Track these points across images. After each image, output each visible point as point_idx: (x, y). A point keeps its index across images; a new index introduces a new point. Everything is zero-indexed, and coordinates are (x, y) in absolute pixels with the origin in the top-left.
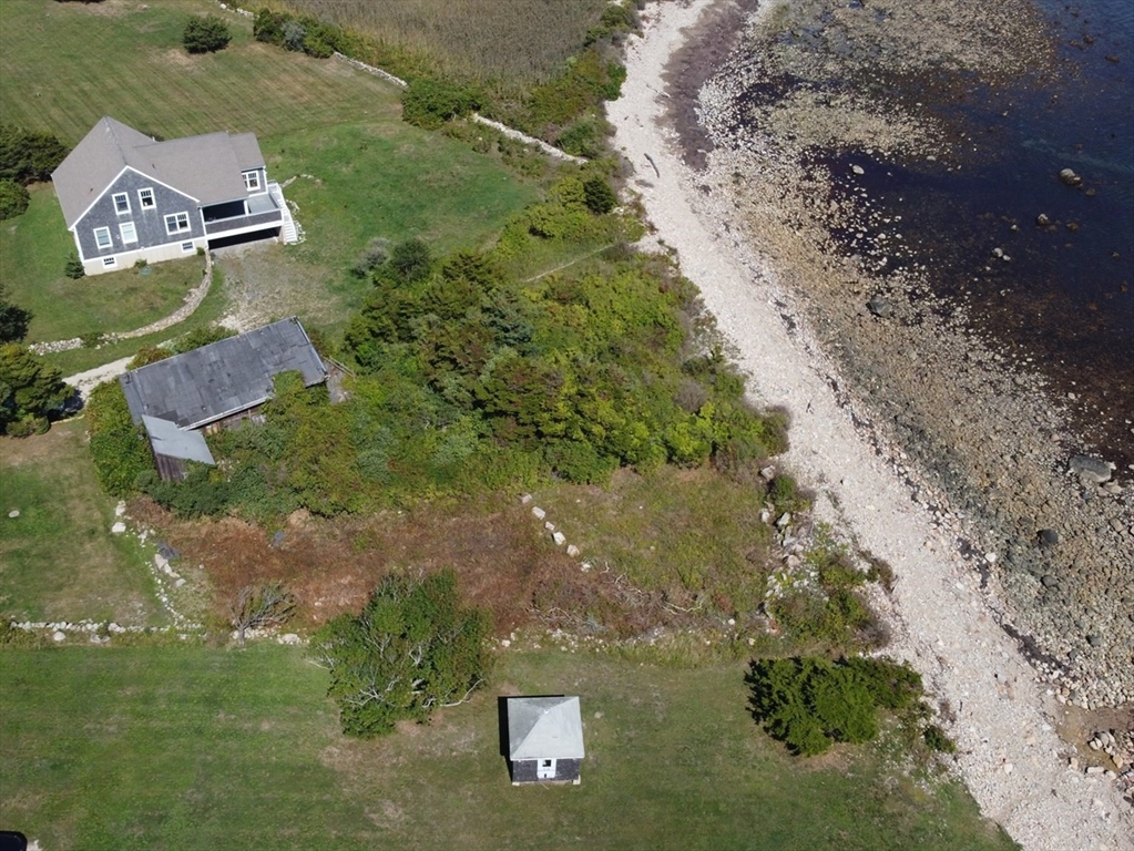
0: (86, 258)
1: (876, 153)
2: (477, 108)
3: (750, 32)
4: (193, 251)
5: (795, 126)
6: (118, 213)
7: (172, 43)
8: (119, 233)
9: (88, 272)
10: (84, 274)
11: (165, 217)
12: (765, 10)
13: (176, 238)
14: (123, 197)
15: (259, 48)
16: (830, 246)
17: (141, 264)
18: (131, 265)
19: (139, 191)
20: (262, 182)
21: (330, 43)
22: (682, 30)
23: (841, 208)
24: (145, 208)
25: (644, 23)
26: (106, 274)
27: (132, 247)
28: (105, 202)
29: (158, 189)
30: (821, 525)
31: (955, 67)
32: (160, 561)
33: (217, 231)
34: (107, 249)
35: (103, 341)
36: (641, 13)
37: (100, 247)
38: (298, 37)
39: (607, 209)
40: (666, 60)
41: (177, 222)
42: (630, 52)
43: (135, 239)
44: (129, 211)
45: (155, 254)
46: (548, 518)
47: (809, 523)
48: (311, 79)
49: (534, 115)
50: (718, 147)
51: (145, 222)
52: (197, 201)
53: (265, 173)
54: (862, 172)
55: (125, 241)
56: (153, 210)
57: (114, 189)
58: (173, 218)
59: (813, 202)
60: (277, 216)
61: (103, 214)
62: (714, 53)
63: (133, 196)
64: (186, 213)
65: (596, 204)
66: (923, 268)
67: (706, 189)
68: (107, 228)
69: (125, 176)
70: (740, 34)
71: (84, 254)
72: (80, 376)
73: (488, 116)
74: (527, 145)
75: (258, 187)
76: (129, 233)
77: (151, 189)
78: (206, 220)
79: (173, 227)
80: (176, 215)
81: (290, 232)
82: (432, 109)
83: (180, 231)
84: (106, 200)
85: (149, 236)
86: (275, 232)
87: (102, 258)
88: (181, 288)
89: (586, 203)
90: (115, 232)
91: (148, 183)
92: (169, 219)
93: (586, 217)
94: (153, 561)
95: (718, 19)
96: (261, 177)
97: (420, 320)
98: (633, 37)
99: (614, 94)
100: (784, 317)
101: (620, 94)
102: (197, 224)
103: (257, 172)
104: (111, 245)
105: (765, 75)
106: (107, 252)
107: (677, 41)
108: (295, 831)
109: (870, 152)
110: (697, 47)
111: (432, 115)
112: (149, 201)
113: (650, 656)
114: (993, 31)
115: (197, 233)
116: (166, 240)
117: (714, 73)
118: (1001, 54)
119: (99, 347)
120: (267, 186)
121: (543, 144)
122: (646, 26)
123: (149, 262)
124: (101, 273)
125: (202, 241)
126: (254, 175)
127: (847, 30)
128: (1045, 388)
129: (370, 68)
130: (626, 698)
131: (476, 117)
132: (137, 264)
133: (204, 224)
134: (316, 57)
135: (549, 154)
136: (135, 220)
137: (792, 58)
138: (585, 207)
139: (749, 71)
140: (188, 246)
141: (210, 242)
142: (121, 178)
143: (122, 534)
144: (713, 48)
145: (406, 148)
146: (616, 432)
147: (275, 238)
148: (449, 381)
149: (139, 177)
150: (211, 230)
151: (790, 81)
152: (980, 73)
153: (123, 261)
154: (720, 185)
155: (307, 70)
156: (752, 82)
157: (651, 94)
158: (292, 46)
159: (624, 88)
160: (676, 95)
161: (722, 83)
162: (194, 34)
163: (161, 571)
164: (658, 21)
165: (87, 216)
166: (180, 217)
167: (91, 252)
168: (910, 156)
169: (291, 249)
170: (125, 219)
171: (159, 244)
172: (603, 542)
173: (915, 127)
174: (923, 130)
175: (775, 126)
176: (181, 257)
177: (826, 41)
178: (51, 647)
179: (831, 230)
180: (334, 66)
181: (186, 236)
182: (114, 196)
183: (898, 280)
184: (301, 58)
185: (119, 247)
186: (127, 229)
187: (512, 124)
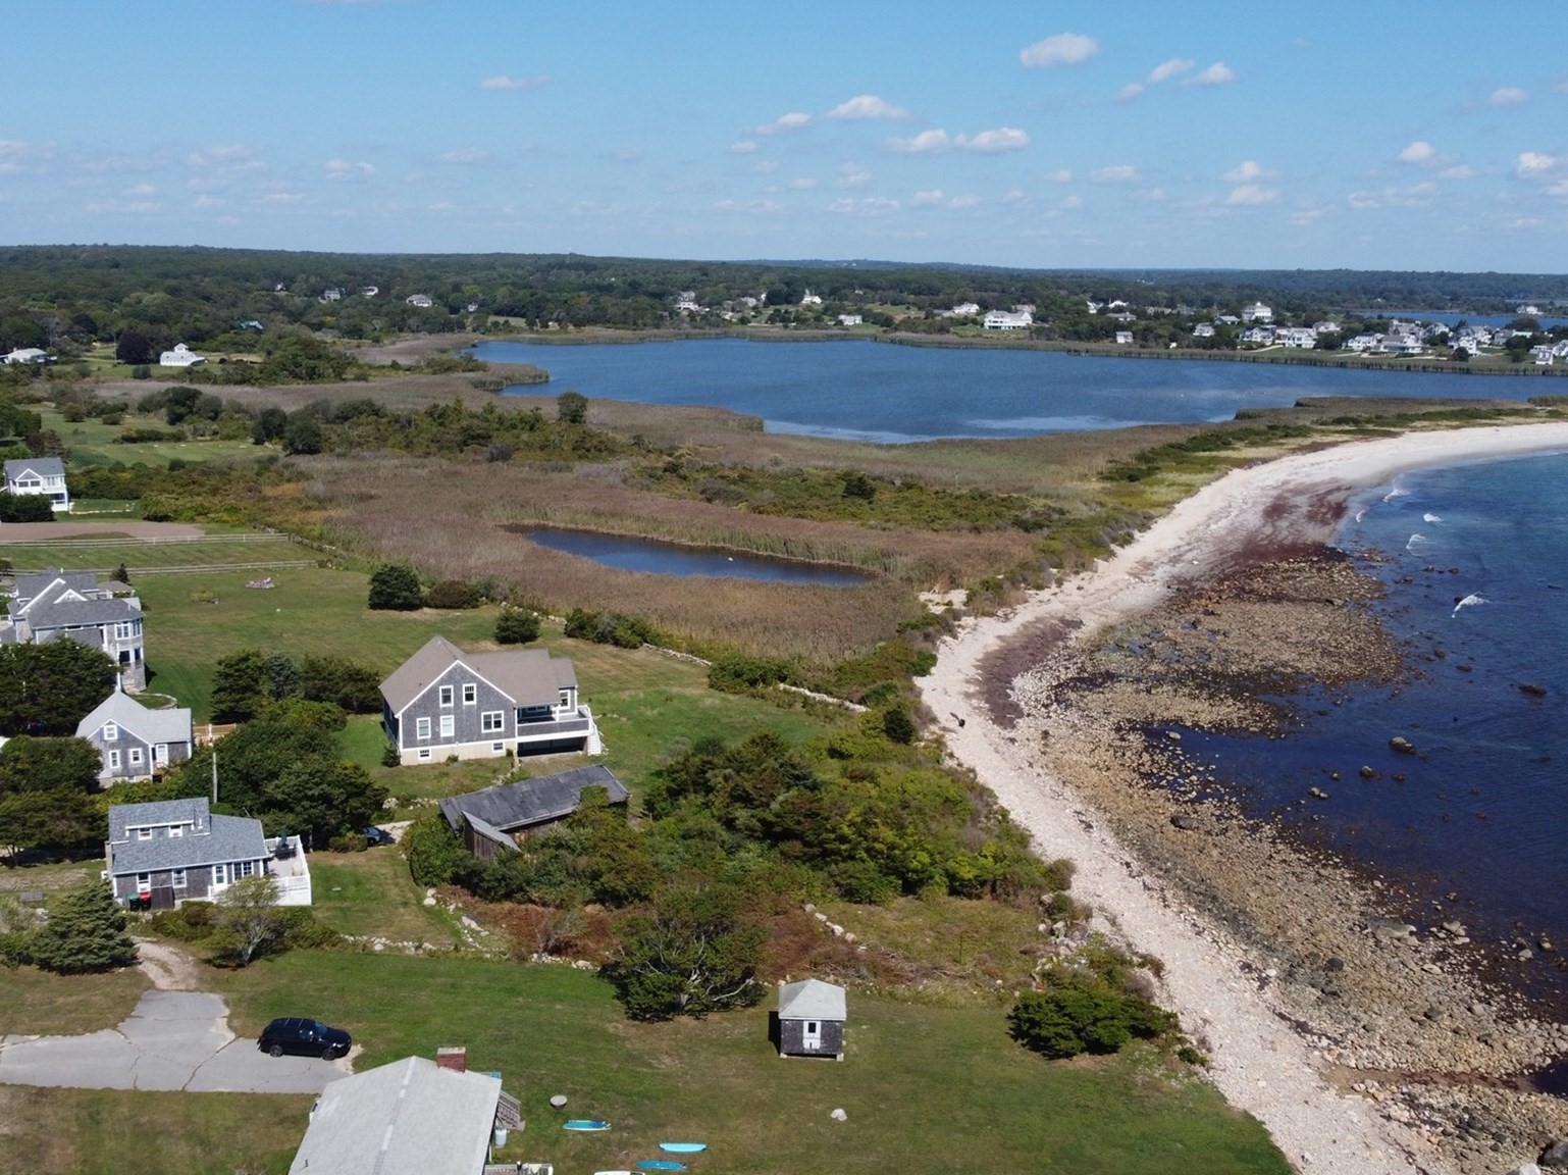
0: (405, 746)
1: (1196, 724)
2: (783, 679)
3: (1071, 643)
4: (502, 753)
5: (1111, 706)
6: (442, 705)
7: (485, 637)
8: (439, 725)
9: (404, 762)
10: (399, 764)
11: (483, 714)
12: (1089, 628)
13: (489, 737)
14: (449, 690)
15: (570, 641)
16: (1137, 783)
17: (453, 759)
18: (443, 759)
19: (464, 686)
20: (573, 702)
21: (642, 635)
22: (999, 637)
23: (1153, 760)
24: (466, 703)
25: (960, 630)
26: (419, 765)
27: (448, 741)
28: (431, 695)
29: (481, 685)
30: (1097, 934)
31: (1289, 670)
32: (466, 921)
33: (528, 734)
34: (424, 740)
35: (416, 804)
36: (957, 623)
37: (419, 738)
38: (609, 628)
39: (906, 742)
40: (981, 656)
41: (493, 720)
42: (942, 648)
43: (451, 733)
44: (451, 704)
45: (468, 751)
46: (829, 919)
47: (1085, 930)
48: (619, 662)
49: (840, 680)
50: (1029, 715)
51: (464, 716)
52: (514, 701)
53: (576, 693)
54: (1178, 736)
55: (443, 735)
56: (473, 706)
57: (442, 682)
58: (490, 716)
59: (1124, 755)
60: (584, 726)
61: (428, 706)
62: (1032, 655)
63: (458, 689)
64: (502, 712)
65: (895, 731)
66: (1234, 799)
67: (1012, 740)
68: (429, 719)
69: (455, 669)
70: (1061, 644)
71: (404, 742)
72: (392, 825)
73: (795, 684)
74: (832, 704)
75: (568, 707)
76: (447, 726)
77: (475, 685)
78: (519, 722)
79: (488, 725)
80: (493, 713)
81: (595, 747)
82: (738, 675)
83: (494, 730)
84: (434, 690)
85: (464, 733)
86: (579, 744)
87: (419, 749)
88: (490, 775)
89: (885, 731)
90: (436, 723)
91: (474, 679)
92: (485, 717)
93: (886, 743)
94: (461, 922)
95: (1038, 632)
96: (573, 696)
97: (717, 771)
98: (947, 638)
99: (924, 672)
100: (1082, 822)
101: (930, 674)
102: (509, 726)
103: (569, 691)
104: (429, 737)
105: (1085, 671)
106: (424, 743)
107: (994, 645)
108: (583, 1059)
109: (1189, 724)
110: (1015, 649)
111: (739, 680)
112: (469, 697)
113: (918, 999)
114: (1336, 647)
115: (509, 734)
116: (480, 738)
117: (1030, 668)
118: (1341, 663)
119: (411, 808)
120: (576, 707)
121: (847, 703)
122: (961, 633)
123: (460, 759)
124: (416, 764)
125: (513, 743)
126: (565, 694)
127: (1176, 643)
128: (1350, 879)
129: (679, 655)
130: (892, 1020)
131: (782, 686)
132: (449, 758)
133: (517, 725)
134: (625, 647)
135: (853, 710)
136: (455, 715)
137: (1113, 661)
138: (884, 735)
139: (1067, 668)
140: (498, 747)
141: (521, 745)
142: (450, 672)
143: (432, 906)
144: (1031, 651)
145: (708, 702)
146: (897, 852)
147: (580, 752)
148: (742, 815)
149: (466, 672)
150: (522, 732)
151: (1110, 676)
152: (1317, 675)
153: (438, 754)
154: (1028, 740)
155: (616, 656)
156: (1069, 676)
157: (962, 677)
158: (602, 639)
159: (933, 670)
160: (987, 681)
161: (1039, 675)
162: (509, 623)
163: (468, 928)
164: (975, 629)
165: (414, 706)
166: (496, 716)
167: (411, 742)
168: (1232, 728)
169: (595, 759)
170: (447, 712)
171: (472, 741)
172: (882, 937)
173: (1239, 709)
174: (1248, 711)
175: (1090, 705)
176: (490, 756)
177: (1152, 650)
178: (372, 953)
179: (1141, 773)
180: (642, 654)
181: (499, 736)
182: (441, 688)
183: (1208, 806)
184: (610, 648)
185: (436, 739)
186: (447, 722)
187: (817, 689)
